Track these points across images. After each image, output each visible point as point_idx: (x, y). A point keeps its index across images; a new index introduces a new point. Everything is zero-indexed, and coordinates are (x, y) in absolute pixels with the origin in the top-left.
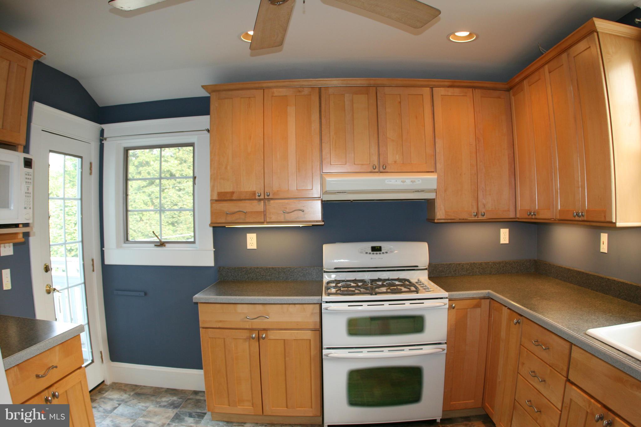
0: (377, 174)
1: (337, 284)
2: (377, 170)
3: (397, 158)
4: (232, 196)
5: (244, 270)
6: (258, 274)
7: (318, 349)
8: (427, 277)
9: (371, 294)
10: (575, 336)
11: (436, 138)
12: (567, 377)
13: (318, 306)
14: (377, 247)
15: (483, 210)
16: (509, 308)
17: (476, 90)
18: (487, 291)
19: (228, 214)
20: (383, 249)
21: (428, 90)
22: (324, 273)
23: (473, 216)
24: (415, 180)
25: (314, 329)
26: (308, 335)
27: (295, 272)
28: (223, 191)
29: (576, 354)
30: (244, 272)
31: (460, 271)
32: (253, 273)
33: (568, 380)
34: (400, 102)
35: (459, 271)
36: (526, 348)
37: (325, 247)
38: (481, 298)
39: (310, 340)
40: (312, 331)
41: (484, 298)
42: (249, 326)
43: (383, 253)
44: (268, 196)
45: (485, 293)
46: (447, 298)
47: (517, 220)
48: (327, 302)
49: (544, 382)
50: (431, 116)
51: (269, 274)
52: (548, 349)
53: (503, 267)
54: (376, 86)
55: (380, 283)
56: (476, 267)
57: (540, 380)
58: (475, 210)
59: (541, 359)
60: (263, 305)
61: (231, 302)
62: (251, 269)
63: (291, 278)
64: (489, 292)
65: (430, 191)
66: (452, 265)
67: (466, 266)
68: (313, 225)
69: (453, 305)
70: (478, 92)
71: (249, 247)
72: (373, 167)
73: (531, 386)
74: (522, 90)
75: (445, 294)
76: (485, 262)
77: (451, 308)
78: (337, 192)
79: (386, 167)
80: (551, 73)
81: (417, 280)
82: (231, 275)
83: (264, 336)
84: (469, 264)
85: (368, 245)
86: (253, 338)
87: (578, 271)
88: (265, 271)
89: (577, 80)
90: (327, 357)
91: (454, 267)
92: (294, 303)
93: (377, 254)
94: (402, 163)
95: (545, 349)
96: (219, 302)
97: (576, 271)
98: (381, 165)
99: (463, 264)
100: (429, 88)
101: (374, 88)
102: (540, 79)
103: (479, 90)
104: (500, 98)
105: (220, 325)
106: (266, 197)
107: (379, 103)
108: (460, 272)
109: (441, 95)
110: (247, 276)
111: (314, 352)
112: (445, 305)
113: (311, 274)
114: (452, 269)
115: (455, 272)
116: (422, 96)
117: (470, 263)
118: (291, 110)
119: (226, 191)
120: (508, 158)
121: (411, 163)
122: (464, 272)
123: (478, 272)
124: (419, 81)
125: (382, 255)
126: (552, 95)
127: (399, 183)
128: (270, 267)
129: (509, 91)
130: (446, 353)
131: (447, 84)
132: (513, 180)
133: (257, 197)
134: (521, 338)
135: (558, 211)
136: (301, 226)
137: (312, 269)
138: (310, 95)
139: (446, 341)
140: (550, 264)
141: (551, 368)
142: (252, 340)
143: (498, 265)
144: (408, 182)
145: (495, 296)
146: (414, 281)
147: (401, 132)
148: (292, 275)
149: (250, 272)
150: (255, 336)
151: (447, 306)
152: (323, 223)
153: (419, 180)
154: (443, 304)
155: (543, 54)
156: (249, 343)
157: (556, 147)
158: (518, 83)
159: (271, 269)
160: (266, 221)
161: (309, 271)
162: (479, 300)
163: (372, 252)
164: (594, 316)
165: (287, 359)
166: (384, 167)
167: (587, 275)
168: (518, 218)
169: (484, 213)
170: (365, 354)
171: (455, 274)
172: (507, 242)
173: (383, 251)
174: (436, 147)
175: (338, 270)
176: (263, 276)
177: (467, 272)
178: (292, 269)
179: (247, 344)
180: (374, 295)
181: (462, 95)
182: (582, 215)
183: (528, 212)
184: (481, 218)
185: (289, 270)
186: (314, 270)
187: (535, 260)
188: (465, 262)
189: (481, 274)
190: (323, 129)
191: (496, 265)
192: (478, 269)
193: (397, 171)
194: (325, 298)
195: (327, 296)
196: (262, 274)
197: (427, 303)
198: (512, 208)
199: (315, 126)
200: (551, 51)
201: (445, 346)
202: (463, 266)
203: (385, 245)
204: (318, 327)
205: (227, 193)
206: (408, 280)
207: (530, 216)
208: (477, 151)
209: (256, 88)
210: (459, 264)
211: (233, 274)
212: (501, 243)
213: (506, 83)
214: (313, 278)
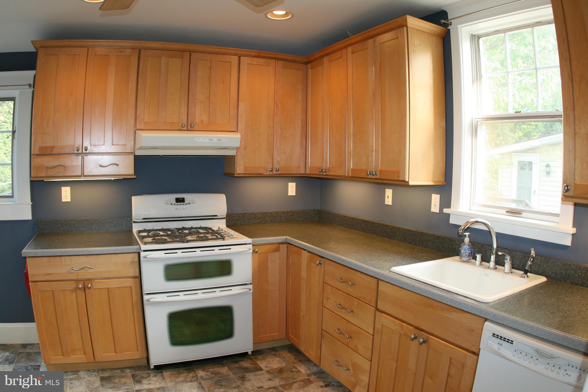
0: (185, 131)
1: (148, 233)
2: (185, 128)
3: (204, 118)
4: (52, 151)
5: (60, 222)
6: (72, 226)
7: (139, 295)
8: (225, 226)
9: (183, 242)
10: (382, 273)
11: (239, 101)
12: (376, 307)
13: (137, 255)
14: (181, 198)
15: (278, 167)
16: (309, 252)
17: (279, 61)
18: (284, 237)
19: (48, 168)
20: (186, 200)
21: (236, 58)
22: (133, 223)
23: (268, 172)
24: (221, 138)
25: (134, 277)
26: (130, 282)
27: (107, 223)
28: (44, 145)
29: (383, 287)
30: (59, 224)
31: (254, 219)
32: (67, 225)
33: (377, 309)
34: (210, 68)
35: (252, 220)
36: (330, 285)
37: (134, 199)
38: (280, 243)
39: (131, 287)
40: (132, 279)
41: (282, 243)
42: (75, 277)
43: (186, 204)
44: (86, 150)
45: (283, 239)
46: (250, 244)
47: (306, 175)
48: (144, 251)
49: (352, 312)
50: (237, 81)
51: (82, 226)
52: (354, 285)
53: (291, 216)
54: (190, 52)
55: (187, 232)
56: (267, 216)
57: (349, 311)
58: (270, 166)
59: (347, 294)
60: (87, 256)
61: (57, 255)
62: (66, 221)
63: (103, 229)
64: (286, 238)
65: (232, 148)
66: (246, 214)
67: (259, 215)
68: (124, 179)
69: (256, 250)
70: (280, 63)
71: (64, 200)
72: (182, 125)
73: (338, 316)
74: (321, 65)
75: (249, 240)
76: (275, 211)
77: (254, 252)
78: (151, 148)
79: (194, 125)
80: (353, 54)
81: (218, 228)
82: (48, 227)
83: (90, 286)
84: (261, 214)
85: (173, 197)
86: (80, 289)
87: (363, 220)
88: (79, 223)
89: (380, 63)
90: (149, 302)
91: (248, 216)
92: (115, 253)
93: (181, 205)
94: (208, 123)
95: (352, 285)
96: (47, 255)
97: (361, 220)
98: (189, 124)
99: (256, 213)
100: (237, 57)
101: (189, 53)
102: (342, 57)
103: (281, 61)
104: (298, 70)
105: (48, 278)
106: (84, 151)
107: (191, 67)
108: (254, 221)
109: (248, 64)
110: (62, 228)
111: (136, 298)
112: (249, 250)
113: (121, 224)
114: (247, 217)
115: (249, 221)
116: (230, 63)
117: (262, 212)
118: (112, 70)
119: (47, 145)
120: (301, 122)
121: (216, 123)
122: (257, 220)
123: (269, 220)
124: (229, 49)
125: (185, 206)
126: (352, 73)
127: (207, 140)
128: (83, 219)
129: (307, 64)
130: (252, 293)
131: (253, 54)
132: (304, 141)
133: (76, 152)
134: (324, 277)
135: (350, 170)
136: (112, 179)
137: (122, 219)
138: (130, 56)
139: (251, 282)
140: (334, 214)
141: (358, 300)
142: (79, 290)
143: (286, 214)
144: (215, 140)
145: (293, 241)
146: (215, 229)
147: (209, 95)
148: (103, 226)
149: (65, 224)
150: (81, 286)
151: (251, 251)
152: (135, 177)
153: (225, 138)
154: (248, 249)
155: (349, 37)
156: (76, 294)
157: (352, 116)
158: (317, 59)
159: (84, 221)
160: (83, 174)
161: (119, 222)
162: (278, 245)
163: (176, 203)
164: (390, 257)
165: (112, 306)
166: (192, 126)
167: (373, 223)
168: (307, 174)
169: (278, 169)
170: (182, 297)
171: (249, 222)
172: (294, 194)
173: (186, 202)
174: (239, 110)
175: (147, 220)
176: (77, 227)
177: (259, 220)
178: (104, 221)
179: (74, 294)
180: (185, 243)
181: (265, 64)
182: (376, 174)
183: (319, 170)
184: (275, 172)
185: (101, 221)
186: (123, 220)
187: (318, 210)
188: (257, 212)
189: (272, 222)
190: (139, 89)
191: (285, 214)
192: (269, 217)
193: (203, 130)
194: (144, 247)
195: (144, 244)
196: (76, 226)
197: (234, 249)
198: (302, 166)
199: (132, 85)
200: (358, 36)
201: (251, 287)
202: (255, 215)
203: (187, 197)
204: (137, 274)
205: (48, 147)
206: (210, 229)
207: (321, 173)
208: (275, 114)
209: (81, 47)
210: (253, 214)
211: (50, 227)
212: (289, 195)
213: (305, 57)
214: (123, 229)
